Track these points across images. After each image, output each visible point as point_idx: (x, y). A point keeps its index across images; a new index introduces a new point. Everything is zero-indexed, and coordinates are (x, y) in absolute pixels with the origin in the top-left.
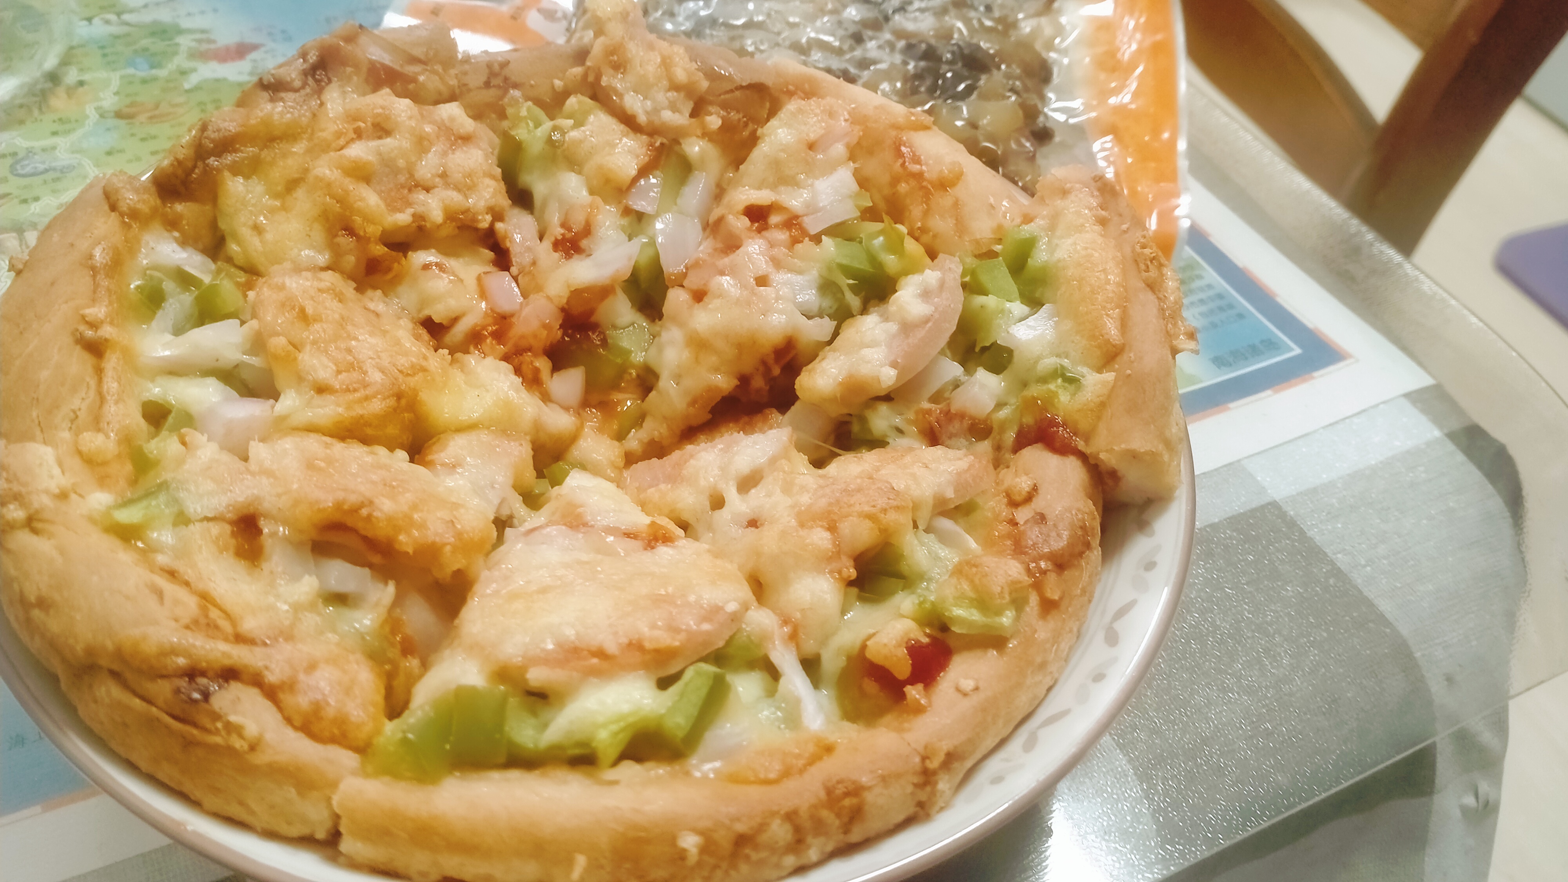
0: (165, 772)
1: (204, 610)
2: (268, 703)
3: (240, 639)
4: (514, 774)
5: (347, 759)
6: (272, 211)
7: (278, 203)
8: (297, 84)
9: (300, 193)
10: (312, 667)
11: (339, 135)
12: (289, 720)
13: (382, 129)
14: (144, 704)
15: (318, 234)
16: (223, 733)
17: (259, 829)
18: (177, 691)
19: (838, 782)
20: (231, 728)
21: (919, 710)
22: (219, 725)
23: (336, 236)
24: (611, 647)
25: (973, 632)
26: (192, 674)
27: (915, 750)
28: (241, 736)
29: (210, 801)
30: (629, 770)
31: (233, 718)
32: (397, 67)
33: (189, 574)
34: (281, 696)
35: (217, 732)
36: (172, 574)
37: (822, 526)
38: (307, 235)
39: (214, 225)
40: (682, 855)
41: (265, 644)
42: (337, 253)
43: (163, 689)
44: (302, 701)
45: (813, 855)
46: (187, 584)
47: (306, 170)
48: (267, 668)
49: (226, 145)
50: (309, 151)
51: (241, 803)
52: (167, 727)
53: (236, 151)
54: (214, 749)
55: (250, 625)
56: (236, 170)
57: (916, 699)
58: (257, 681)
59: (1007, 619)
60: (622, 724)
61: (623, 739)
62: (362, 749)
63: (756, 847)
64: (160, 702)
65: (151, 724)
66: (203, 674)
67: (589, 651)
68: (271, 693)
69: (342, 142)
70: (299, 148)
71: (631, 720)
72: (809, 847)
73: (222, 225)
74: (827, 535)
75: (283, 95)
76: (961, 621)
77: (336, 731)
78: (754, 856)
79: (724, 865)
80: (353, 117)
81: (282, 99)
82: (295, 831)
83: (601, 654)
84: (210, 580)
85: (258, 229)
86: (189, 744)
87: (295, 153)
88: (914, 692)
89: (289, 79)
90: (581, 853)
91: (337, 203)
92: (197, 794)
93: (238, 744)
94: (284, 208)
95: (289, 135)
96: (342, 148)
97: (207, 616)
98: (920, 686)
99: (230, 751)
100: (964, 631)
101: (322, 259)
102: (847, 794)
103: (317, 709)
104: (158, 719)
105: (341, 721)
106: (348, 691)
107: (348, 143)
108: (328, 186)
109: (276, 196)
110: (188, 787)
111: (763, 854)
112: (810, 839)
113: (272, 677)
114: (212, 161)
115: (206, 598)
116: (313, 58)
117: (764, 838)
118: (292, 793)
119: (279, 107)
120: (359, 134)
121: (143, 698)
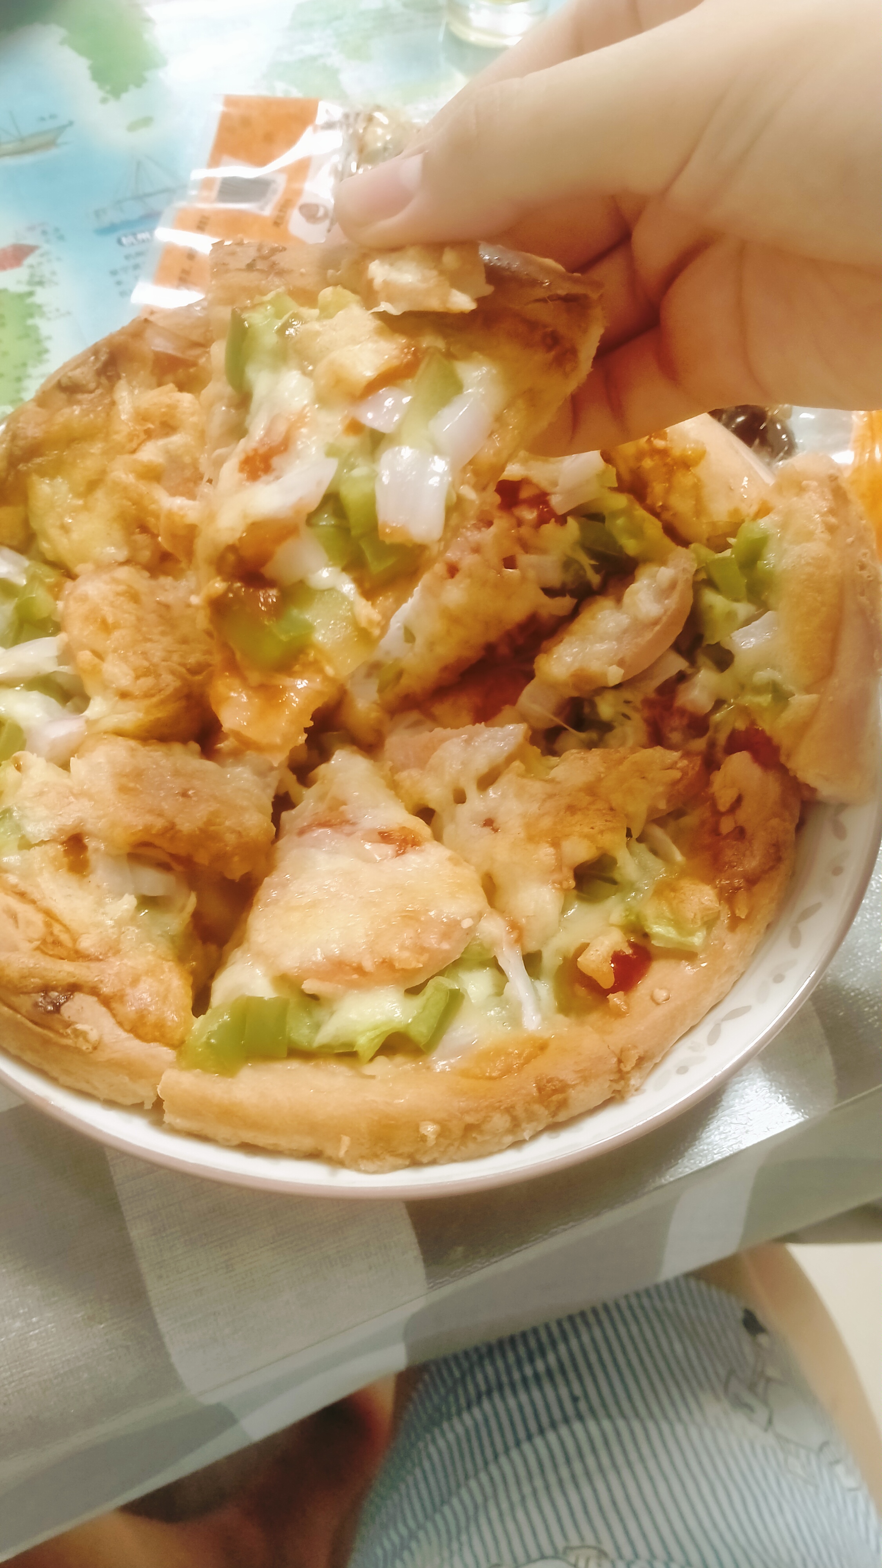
0: (28, 1057)
1: (48, 925)
2: (104, 1009)
3: (78, 955)
4: (294, 1065)
5: (166, 1053)
6: (76, 510)
7: (80, 502)
8: (92, 385)
9: (100, 494)
10: (135, 981)
11: (131, 437)
12: (120, 1024)
13: (168, 427)
14: (11, 1012)
15: (117, 534)
16: (72, 1036)
17: (102, 1099)
18: (36, 1005)
19: (548, 1082)
20: (78, 1034)
21: (618, 1014)
22: (69, 1031)
23: (133, 533)
24: (368, 965)
25: (670, 946)
26: (46, 989)
27: (613, 1052)
28: (86, 1040)
29: (63, 1079)
30: (383, 1067)
31: (79, 1027)
32: (178, 354)
33: (36, 896)
34: (114, 1005)
35: (67, 1036)
36: (22, 895)
37: (548, 842)
38: (108, 534)
39: (26, 523)
40: (424, 1139)
41: (98, 960)
42: (133, 547)
43: (25, 1002)
44: (130, 1009)
45: (526, 1135)
46: (33, 902)
47: (103, 472)
48: (102, 982)
49: (34, 450)
50: (105, 453)
51: (88, 1082)
52: (29, 1029)
53: (41, 455)
54: (66, 1048)
55: (87, 943)
56: (43, 472)
57: (617, 1005)
58: (94, 991)
59: (697, 939)
60: (378, 1032)
61: (378, 1042)
62: (178, 1045)
63: (481, 1132)
64: (24, 1011)
65: (18, 1026)
66: (54, 989)
67: (350, 965)
68: (106, 1001)
69: (134, 445)
70: (97, 448)
71: (384, 1029)
72: (523, 1130)
73: (35, 525)
74: (551, 850)
75: (80, 397)
76: (661, 937)
77: (157, 1034)
78: (480, 1138)
79: (456, 1144)
80: (142, 417)
81: (79, 403)
82: (129, 1101)
83: (359, 970)
84: (51, 898)
85: (65, 529)
86: (46, 1042)
87: (92, 454)
88: (615, 999)
89: (84, 382)
90: (346, 1134)
91: (134, 504)
92: (55, 1073)
93: (84, 1047)
94: (86, 508)
95: (88, 435)
96: (134, 451)
97: (52, 934)
98: (621, 993)
99: (78, 1051)
100: (661, 945)
101: (122, 554)
102: (555, 1091)
103: (142, 1015)
104: (22, 1023)
105: (160, 1025)
106: (165, 998)
107: (139, 445)
108: (123, 490)
109: (78, 495)
110: (46, 1067)
111: (487, 1138)
112: (524, 1125)
113: (106, 990)
114: (22, 467)
115: (50, 915)
116: (103, 358)
117: (487, 1127)
118: (127, 1079)
119: (77, 410)
120: (149, 435)
121: (10, 1006)
